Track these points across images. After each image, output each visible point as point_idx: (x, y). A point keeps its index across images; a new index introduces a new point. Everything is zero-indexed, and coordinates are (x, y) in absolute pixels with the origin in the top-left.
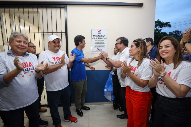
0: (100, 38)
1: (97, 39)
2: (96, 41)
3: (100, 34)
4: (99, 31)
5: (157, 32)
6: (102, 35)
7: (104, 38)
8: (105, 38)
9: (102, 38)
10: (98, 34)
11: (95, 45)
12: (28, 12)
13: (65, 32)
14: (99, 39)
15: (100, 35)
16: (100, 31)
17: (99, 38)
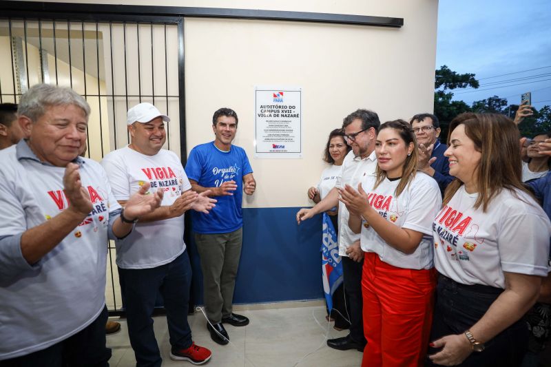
0: (280, 114)
1: (273, 118)
2: (268, 124)
3: (279, 104)
4: (279, 95)
5: (440, 99)
6: (286, 107)
7: (293, 114)
8: (295, 116)
9: (287, 114)
10: (275, 104)
11: (266, 134)
12: (69, 34)
13: (178, 95)
14: (276, 119)
15: (280, 107)
16: (281, 96)
17: (276, 114)
